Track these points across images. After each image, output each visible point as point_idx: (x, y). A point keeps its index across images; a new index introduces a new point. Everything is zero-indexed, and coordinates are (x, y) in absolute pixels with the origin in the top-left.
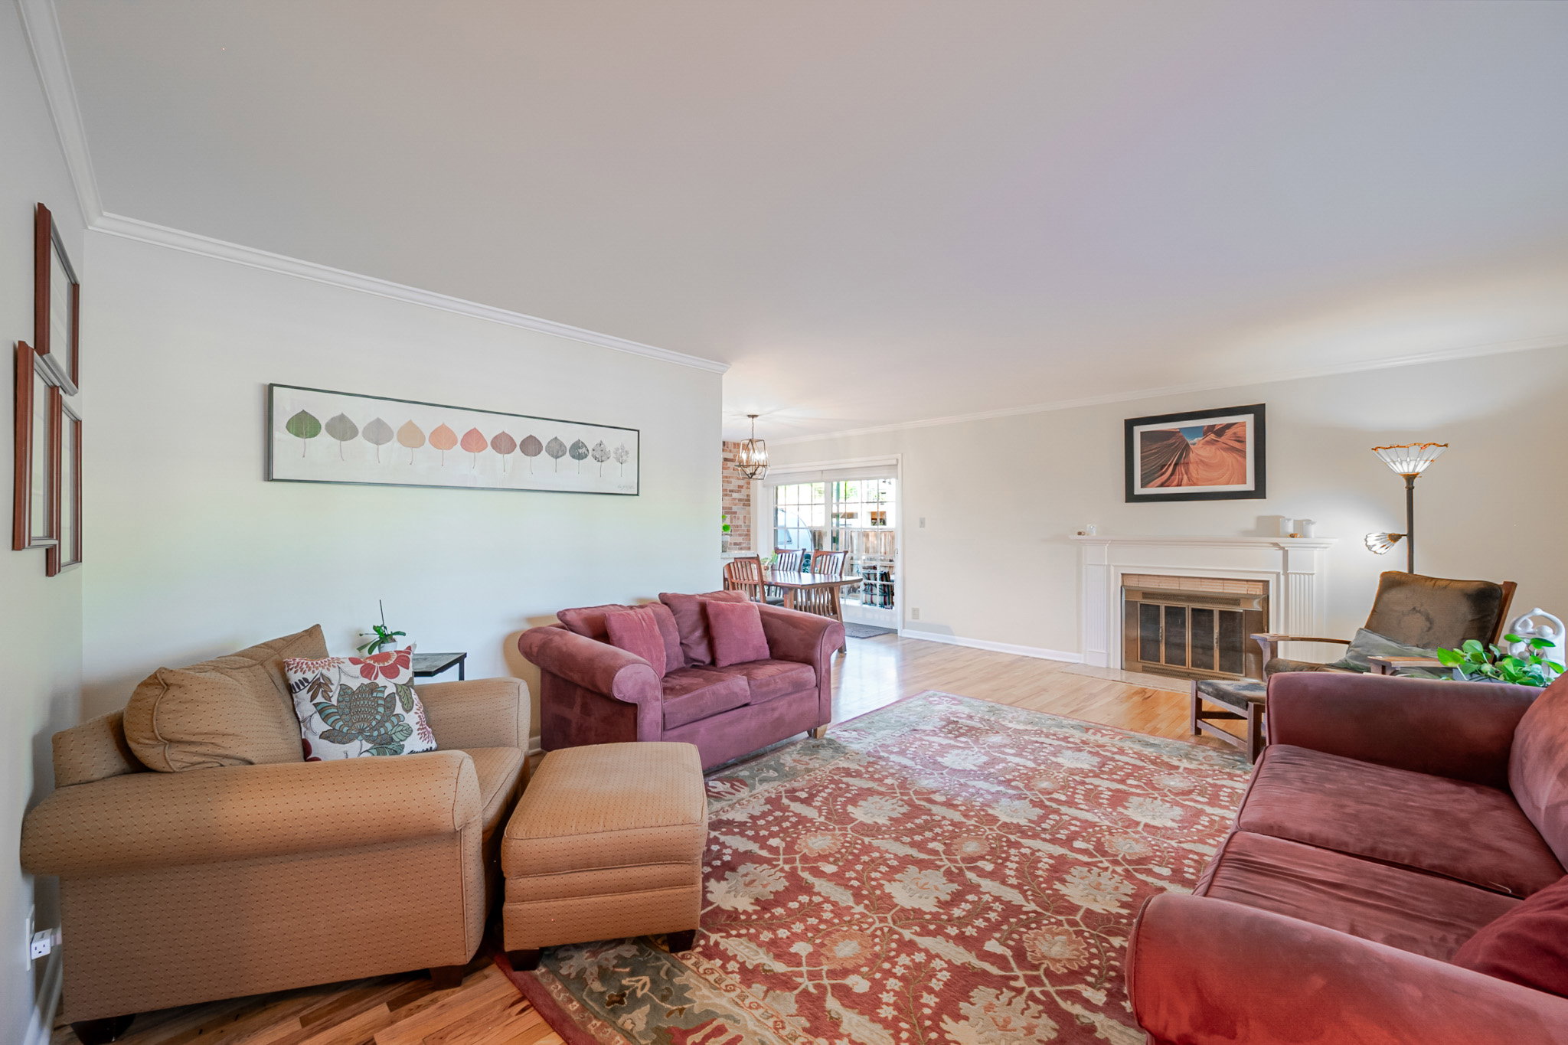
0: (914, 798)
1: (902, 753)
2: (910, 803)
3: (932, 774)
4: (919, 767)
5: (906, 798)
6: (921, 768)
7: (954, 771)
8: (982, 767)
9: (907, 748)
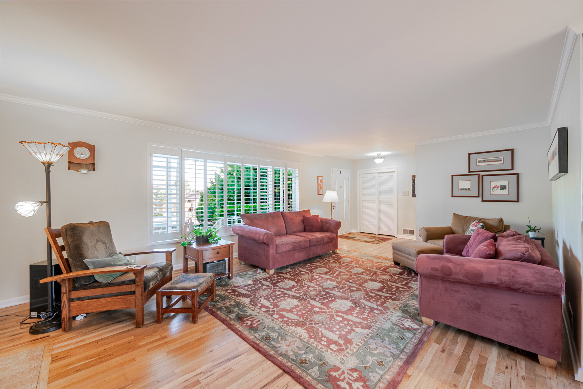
0: (362, 289)
1: (372, 309)
2: (363, 287)
3: (356, 298)
4: (362, 301)
5: (365, 289)
6: (361, 301)
7: (347, 299)
8: (334, 300)
9: (370, 313)
